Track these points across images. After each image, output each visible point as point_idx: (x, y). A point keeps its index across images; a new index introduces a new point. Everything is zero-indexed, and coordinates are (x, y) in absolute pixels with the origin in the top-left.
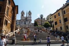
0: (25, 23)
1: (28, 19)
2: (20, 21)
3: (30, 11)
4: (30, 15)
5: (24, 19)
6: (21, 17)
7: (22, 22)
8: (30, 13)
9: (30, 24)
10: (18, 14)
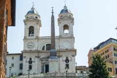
0: (47, 67)
1: (57, 48)
2: (21, 56)
3: (65, 11)
4: (66, 27)
5: (38, 46)
6: (25, 39)
7: (30, 62)
8: (66, 18)
9: (72, 70)
10: (13, 24)
